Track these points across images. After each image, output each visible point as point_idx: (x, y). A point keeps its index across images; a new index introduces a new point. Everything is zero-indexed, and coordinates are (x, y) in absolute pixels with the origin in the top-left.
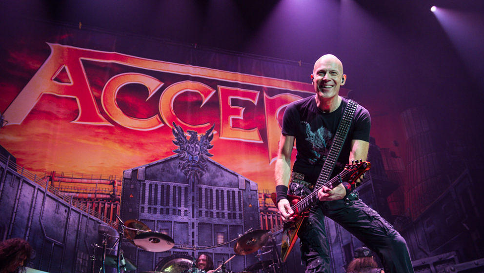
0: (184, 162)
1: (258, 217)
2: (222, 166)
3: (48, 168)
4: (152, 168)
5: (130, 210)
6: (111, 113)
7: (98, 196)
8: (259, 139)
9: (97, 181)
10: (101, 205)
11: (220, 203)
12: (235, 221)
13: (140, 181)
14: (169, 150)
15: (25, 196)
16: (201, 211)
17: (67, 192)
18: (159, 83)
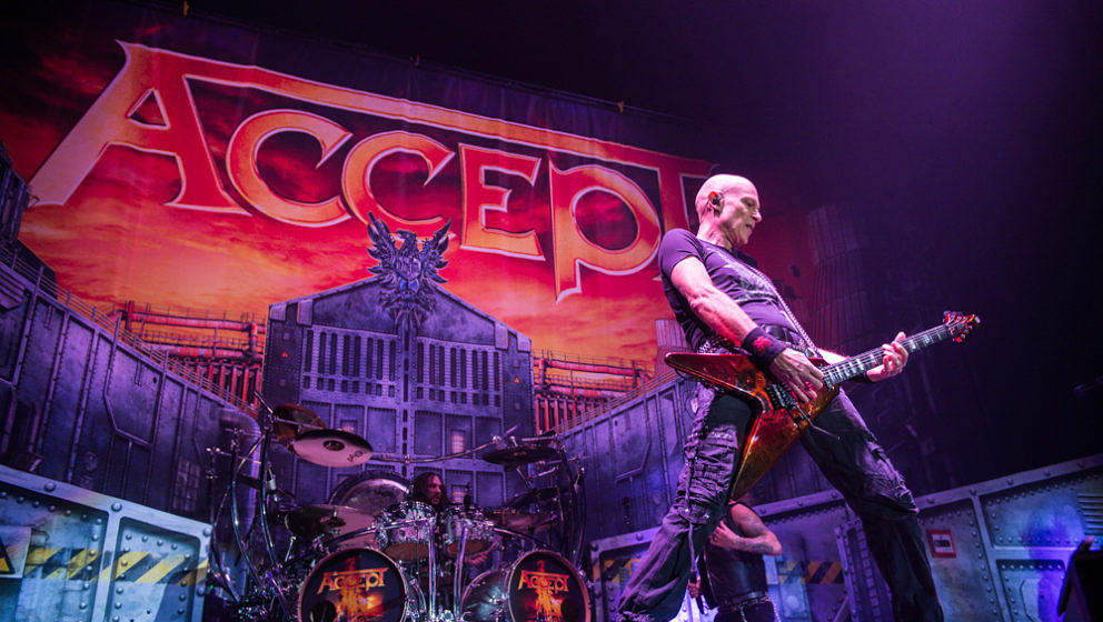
0: (389, 292)
1: (532, 403)
2: (464, 302)
3: (120, 295)
4: (326, 302)
5: (283, 383)
6: (247, 190)
7: (218, 352)
8: (535, 251)
9: (217, 324)
10: (225, 372)
11: (459, 374)
12: (487, 410)
13: (302, 326)
14: (360, 268)
15: (73, 349)
16: (420, 389)
17: (157, 343)
18: (343, 133)
